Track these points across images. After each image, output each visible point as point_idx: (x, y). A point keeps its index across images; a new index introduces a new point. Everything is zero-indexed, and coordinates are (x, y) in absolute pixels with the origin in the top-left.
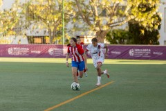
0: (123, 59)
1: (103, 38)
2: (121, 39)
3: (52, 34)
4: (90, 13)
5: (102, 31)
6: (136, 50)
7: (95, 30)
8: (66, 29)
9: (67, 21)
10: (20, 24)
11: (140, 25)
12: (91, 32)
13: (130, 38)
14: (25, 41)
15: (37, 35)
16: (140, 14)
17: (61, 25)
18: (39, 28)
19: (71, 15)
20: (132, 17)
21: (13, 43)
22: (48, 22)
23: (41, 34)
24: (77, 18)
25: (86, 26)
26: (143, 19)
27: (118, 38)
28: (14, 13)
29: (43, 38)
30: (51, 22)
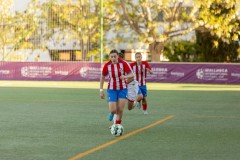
0: (187, 82)
1: (158, 52)
2: (185, 54)
3: (85, 47)
4: (140, 17)
5: (157, 43)
6: (207, 70)
7: (147, 41)
8: (105, 40)
9: (107, 28)
10: (39, 32)
11: (212, 33)
12: (142, 44)
13: (198, 53)
14: (46, 58)
15: (64, 48)
16: (213, 18)
17: (98, 34)
18: (67, 39)
19: (112, 20)
20: (201, 23)
21: (29, 61)
22: (80, 29)
23: (69, 46)
24: (121, 24)
25: (134, 36)
26: (216, 26)
27: (180, 53)
28: (30, 18)
29: (72, 53)
30: (83, 29)
